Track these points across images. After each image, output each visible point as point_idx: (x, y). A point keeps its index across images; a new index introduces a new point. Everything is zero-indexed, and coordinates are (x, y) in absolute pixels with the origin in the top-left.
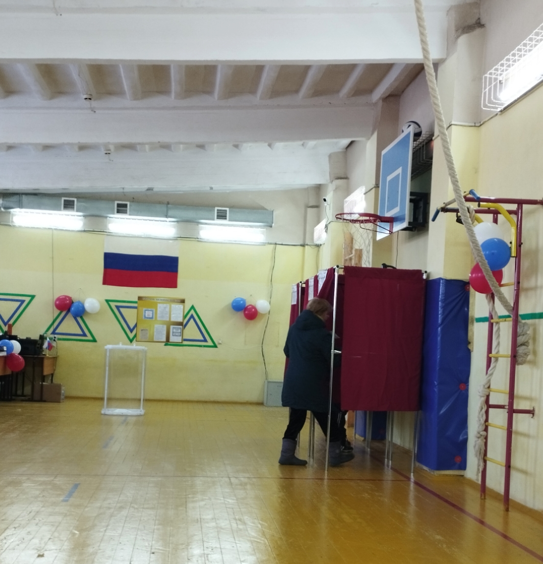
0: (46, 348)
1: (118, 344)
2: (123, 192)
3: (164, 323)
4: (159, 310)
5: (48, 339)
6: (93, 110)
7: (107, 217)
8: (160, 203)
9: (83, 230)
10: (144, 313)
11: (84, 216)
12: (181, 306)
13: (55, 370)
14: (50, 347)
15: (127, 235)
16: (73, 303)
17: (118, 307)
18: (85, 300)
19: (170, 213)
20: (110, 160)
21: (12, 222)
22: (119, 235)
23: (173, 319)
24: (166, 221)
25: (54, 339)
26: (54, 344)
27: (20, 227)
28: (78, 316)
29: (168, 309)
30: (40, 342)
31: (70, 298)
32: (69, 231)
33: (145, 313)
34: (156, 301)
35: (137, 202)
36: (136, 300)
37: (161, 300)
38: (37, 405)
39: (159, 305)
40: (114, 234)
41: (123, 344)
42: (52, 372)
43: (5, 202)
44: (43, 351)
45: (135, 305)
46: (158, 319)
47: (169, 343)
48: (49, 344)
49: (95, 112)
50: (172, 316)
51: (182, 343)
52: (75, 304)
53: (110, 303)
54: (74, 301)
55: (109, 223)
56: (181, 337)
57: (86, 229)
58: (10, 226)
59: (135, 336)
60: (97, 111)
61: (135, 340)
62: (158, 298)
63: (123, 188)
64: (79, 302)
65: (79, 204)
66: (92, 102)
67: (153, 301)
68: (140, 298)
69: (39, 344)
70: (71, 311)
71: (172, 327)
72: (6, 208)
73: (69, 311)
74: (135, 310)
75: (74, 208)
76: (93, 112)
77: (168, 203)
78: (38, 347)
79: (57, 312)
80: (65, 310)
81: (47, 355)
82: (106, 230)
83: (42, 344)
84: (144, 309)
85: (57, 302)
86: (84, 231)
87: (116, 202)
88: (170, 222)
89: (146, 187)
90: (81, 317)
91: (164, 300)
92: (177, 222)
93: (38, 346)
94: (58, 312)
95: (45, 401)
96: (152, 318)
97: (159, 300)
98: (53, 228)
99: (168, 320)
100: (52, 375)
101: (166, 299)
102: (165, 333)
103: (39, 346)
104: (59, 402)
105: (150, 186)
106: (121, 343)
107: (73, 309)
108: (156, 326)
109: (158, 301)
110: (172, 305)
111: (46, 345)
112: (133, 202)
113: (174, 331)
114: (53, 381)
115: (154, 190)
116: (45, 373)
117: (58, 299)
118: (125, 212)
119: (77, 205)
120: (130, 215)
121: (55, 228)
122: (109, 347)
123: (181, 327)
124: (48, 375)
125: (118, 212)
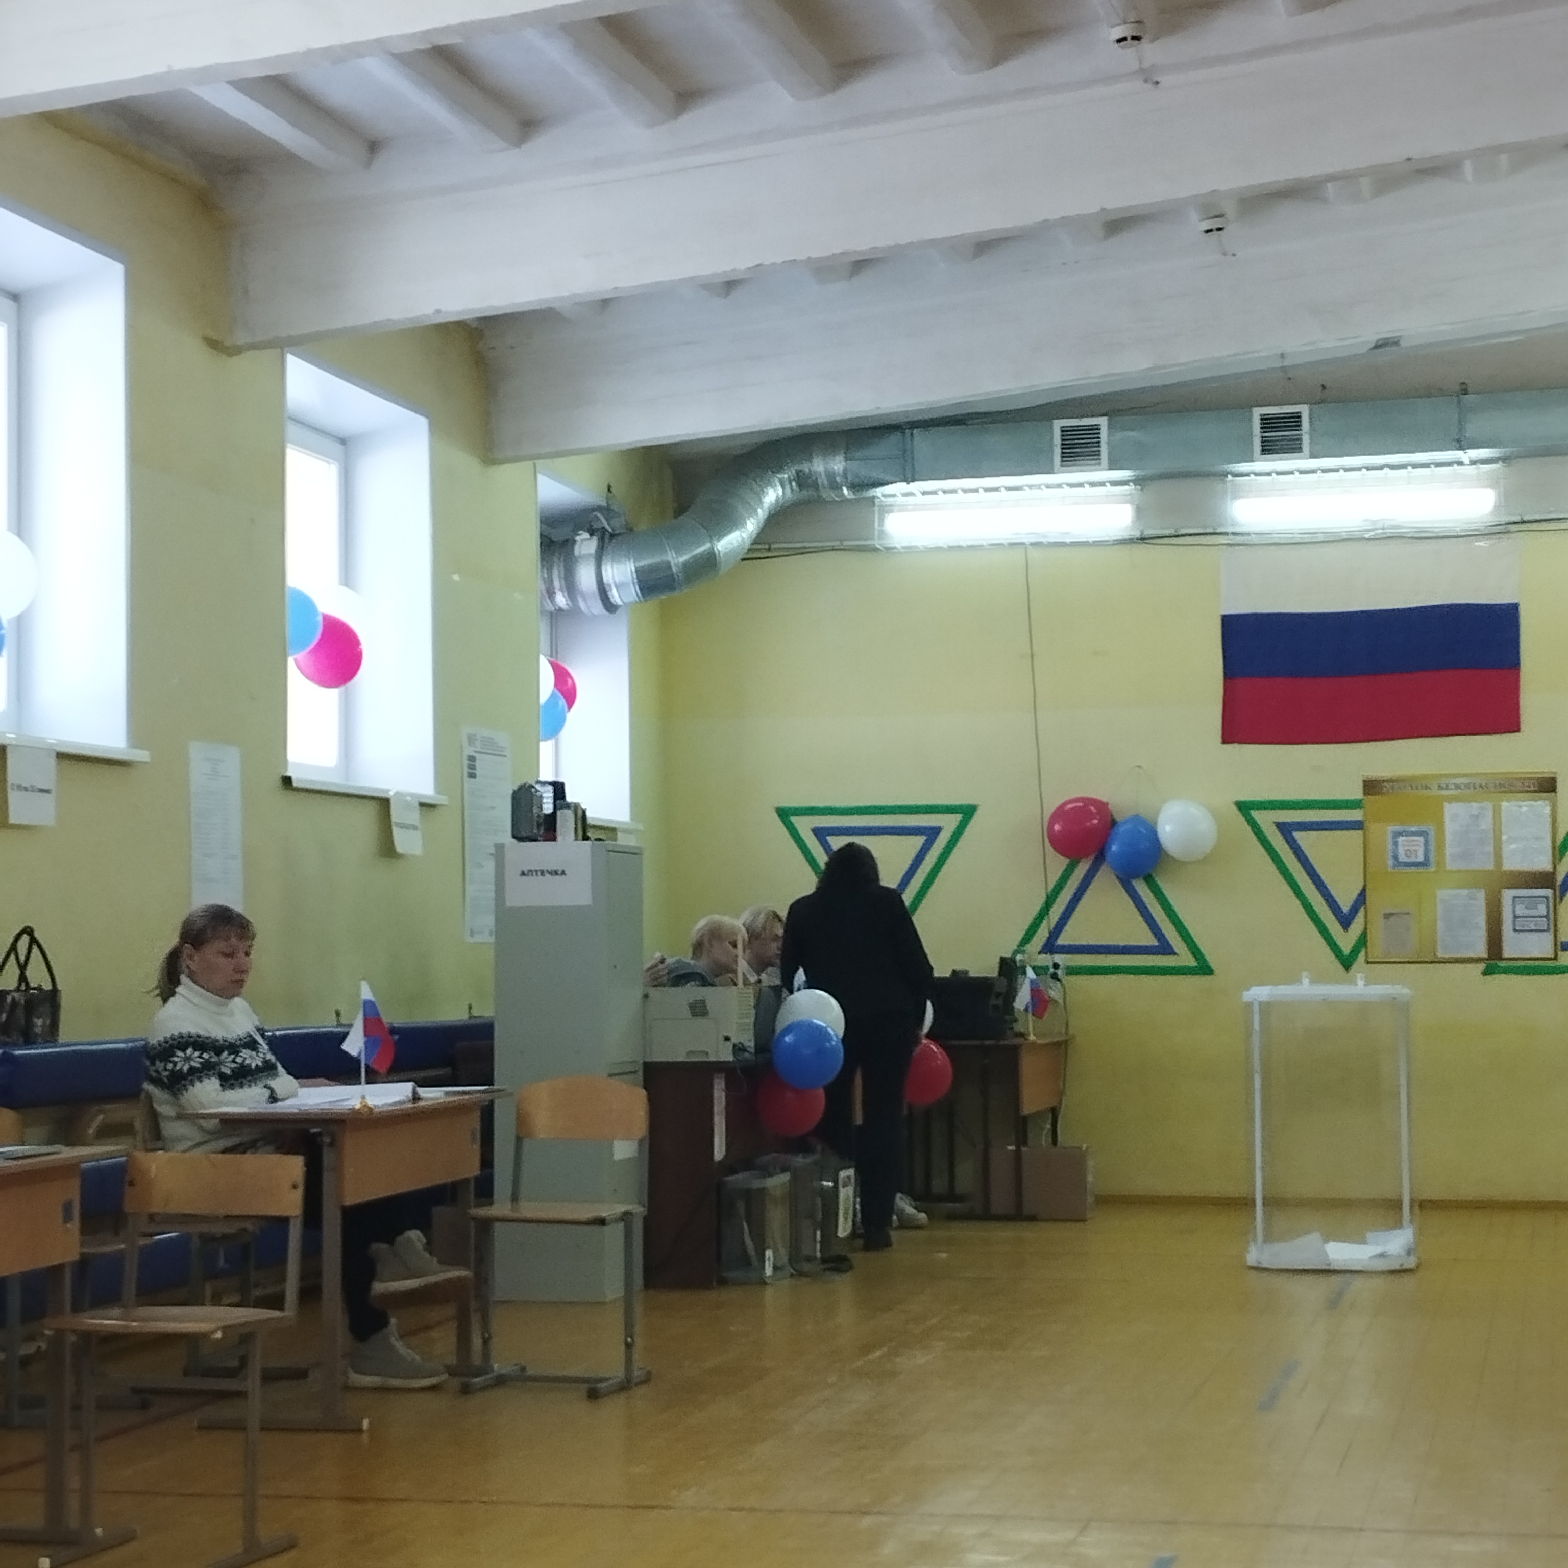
0: (1026, 1010)
1: (1294, 979)
2: (1284, 369)
3: (1474, 879)
4: (1450, 828)
5: (1031, 974)
6: (1150, 77)
7: (1225, 474)
8: (1430, 392)
9: (1137, 534)
10: (1390, 847)
11: (1137, 481)
12: (1542, 806)
13: (1061, 1093)
14: (1040, 1003)
15: (1307, 538)
16: (1113, 823)
17: (1285, 829)
18: (1157, 813)
19: (1474, 427)
20: (1225, 254)
21: (882, 533)
22: (1276, 538)
23: (1512, 863)
24: (1460, 463)
25: (1052, 970)
26: (1054, 992)
27: (909, 550)
28: (1136, 877)
29: (1486, 824)
30: (1001, 987)
31: (1102, 807)
32: (1085, 544)
33: (1396, 844)
34: (1435, 792)
35: (1338, 400)
36: (1358, 794)
37: (1457, 787)
38: (1003, 1233)
39: (1450, 809)
40: (1254, 539)
41: (1312, 982)
42: (1053, 1103)
43: (854, 465)
44: (1016, 1021)
45: (1355, 815)
46: (1449, 866)
47: (1503, 964)
48: (1036, 992)
49: (1157, 83)
50: (1509, 848)
51: (1555, 958)
52: (1122, 829)
53: (1255, 814)
54: (1118, 818)
55: (1235, 497)
56: (1548, 938)
57: (1149, 532)
58: (876, 550)
59: (1363, 941)
60: (1165, 80)
61: (1361, 957)
62: (1443, 782)
63: (1282, 356)
64: (1137, 819)
65: (1119, 435)
66: (1145, 45)
67: (1426, 792)
68: (1371, 787)
69: (998, 995)
70: (1108, 857)
71: (1508, 895)
72: (859, 486)
73: (1100, 857)
74: (1356, 836)
75: (1098, 454)
76: (1149, 86)
77: (1465, 390)
78: (996, 1007)
79: (1059, 863)
80: (1086, 856)
81: (1032, 1037)
82: (1221, 525)
83: (1011, 994)
84: (1391, 829)
85: (1057, 827)
86: (1143, 539)
87: (1257, 412)
88: (1473, 463)
89: (1371, 336)
90: (1149, 879)
91: (1467, 786)
92: (1505, 459)
93: (993, 1002)
94: (1064, 862)
95: (1032, 1218)
96: (1424, 864)
97: (1447, 788)
98: (1027, 540)
99: (1491, 867)
100: (1054, 1112)
101: (1478, 781)
102: (1481, 920)
103: (1000, 1002)
104: (1083, 1221)
105: (1385, 330)
106: (1305, 974)
107: (1114, 848)
108: (1443, 894)
109: (1445, 793)
110: (1505, 804)
111: (1023, 999)
112: (1322, 401)
113: (1520, 910)
114: (1060, 1138)
115: (1403, 343)
116: (1028, 1108)
117: (1060, 814)
118: (1293, 447)
119: (1108, 443)
120: (1313, 456)
121: (1034, 540)
122: (1259, 993)
123: (1548, 892)
124: (1038, 1114)
125: (1268, 449)
